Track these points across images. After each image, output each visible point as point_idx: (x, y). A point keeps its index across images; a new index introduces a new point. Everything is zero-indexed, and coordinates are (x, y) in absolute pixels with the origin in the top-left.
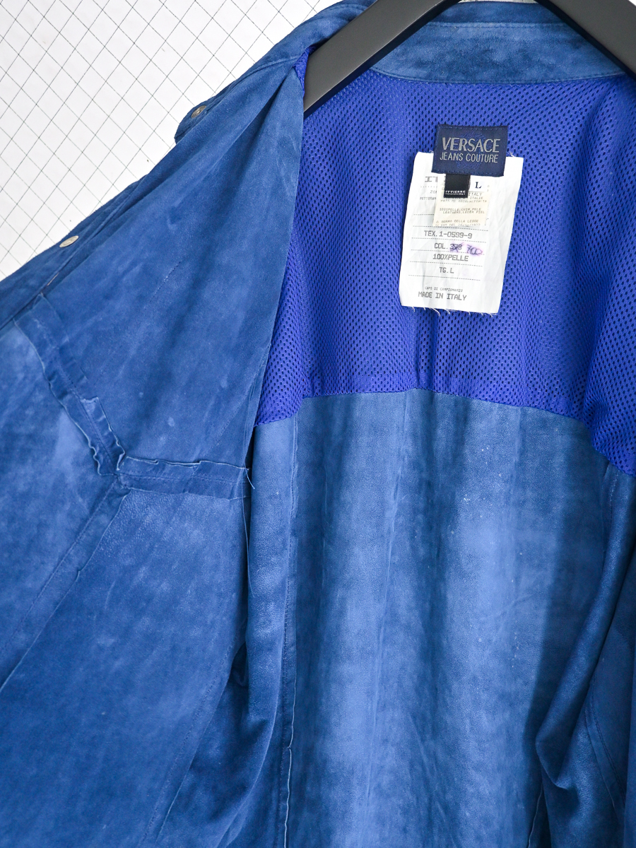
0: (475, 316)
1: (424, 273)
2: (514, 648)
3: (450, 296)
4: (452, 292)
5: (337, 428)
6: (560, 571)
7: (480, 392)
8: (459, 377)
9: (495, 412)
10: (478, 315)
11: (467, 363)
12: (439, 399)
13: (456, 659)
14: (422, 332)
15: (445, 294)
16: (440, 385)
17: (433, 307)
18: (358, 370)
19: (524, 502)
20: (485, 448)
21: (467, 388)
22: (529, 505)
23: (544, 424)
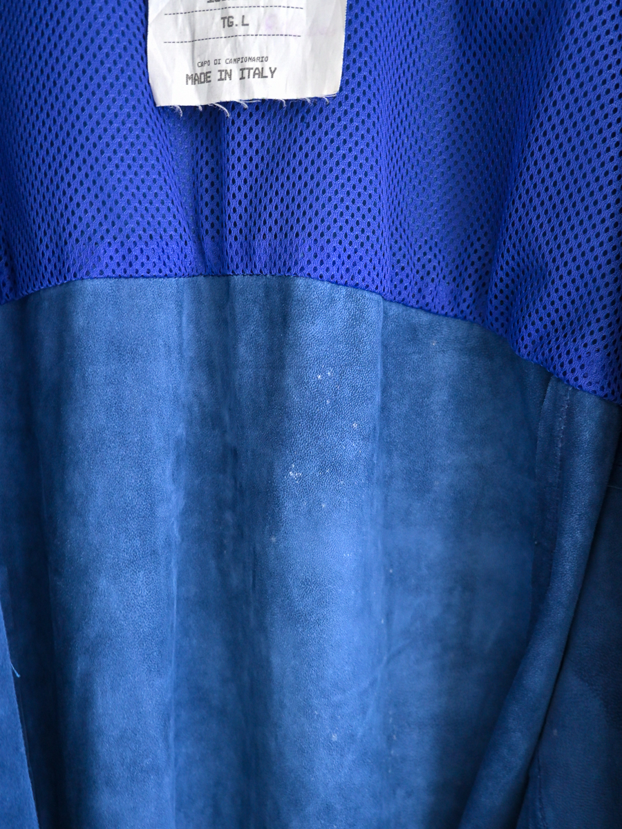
0: (296, 106)
1: (193, 33)
2: (389, 738)
3: (246, 72)
4: (249, 64)
5: (47, 356)
6: (450, 591)
7: (309, 262)
8: (269, 236)
9: (340, 305)
10: (303, 103)
11: (282, 207)
12: (238, 288)
13: (293, 775)
14: (202, 163)
15: (235, 68)
16: (237, 259)
17: (213, 101)
18: (76, 234)
19: (391, 477)
20: (323, 372)
21: (285, 257)
22: (398, 484)
23: (413, 333)
